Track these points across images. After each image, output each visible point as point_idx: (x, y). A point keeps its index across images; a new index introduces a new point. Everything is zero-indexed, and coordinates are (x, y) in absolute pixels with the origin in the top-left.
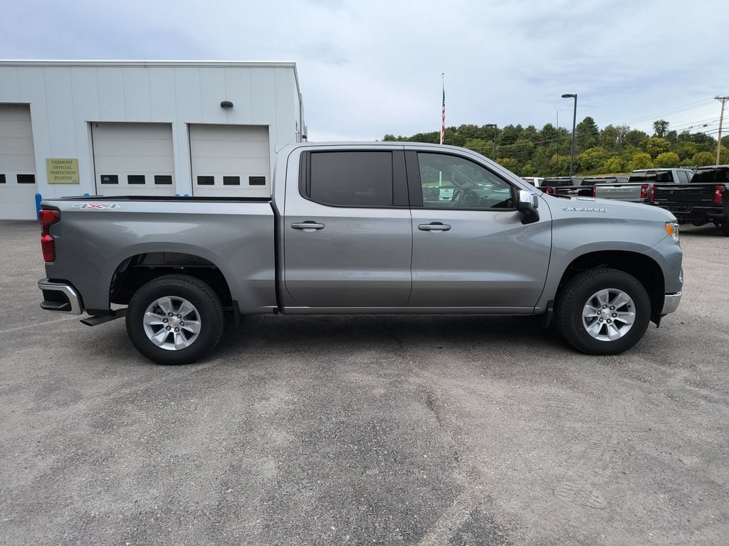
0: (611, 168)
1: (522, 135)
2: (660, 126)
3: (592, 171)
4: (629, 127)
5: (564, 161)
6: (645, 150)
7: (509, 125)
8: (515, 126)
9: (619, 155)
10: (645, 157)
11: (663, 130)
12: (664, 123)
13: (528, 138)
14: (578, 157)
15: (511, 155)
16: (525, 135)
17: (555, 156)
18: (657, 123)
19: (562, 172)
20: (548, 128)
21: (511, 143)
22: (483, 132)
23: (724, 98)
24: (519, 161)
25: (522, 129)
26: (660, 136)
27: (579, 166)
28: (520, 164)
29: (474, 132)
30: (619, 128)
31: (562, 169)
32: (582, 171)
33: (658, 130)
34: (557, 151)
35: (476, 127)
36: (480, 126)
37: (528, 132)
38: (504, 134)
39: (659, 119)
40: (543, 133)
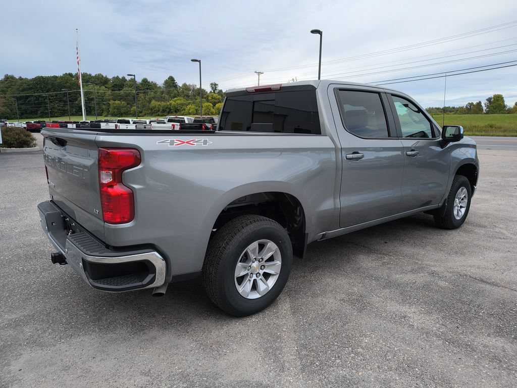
0: (190, 111)
1: (127, 84)
2: (214, 86)
3: (178, 114)
4: (196, 86)
5: (159, 105)
6: (208, 101)
7: (116, 76)
8: (121, 77)
9: (194, 103)
10: (209, 105)
11: (216, 89)
12: (216, 85)
13: (132, 87)
14: (168, 104)
15: (121, 99)
16: (129, 84)
17: (153, 102)
18: (212, 84)
19: (159, 113)
20: (145, 81)
21: (120, 90)
22: (97, 80)
23: (259, 73)
24: (128, 104)
25: (126, 80)
26: (214, 92)
27: (170, 109)
28: (129, 106)
29: (89, 78)
30: (190, 85)
31: (159, 111)
32: (172, 112)
33: (213, 88)
34: (154, 98)
35: (90, 75)
36: (93, 75)
37: (131, 83)
38: (113, 82)
39: (213, 82)
40: (142, 84)
